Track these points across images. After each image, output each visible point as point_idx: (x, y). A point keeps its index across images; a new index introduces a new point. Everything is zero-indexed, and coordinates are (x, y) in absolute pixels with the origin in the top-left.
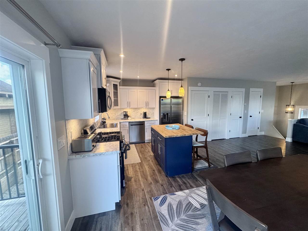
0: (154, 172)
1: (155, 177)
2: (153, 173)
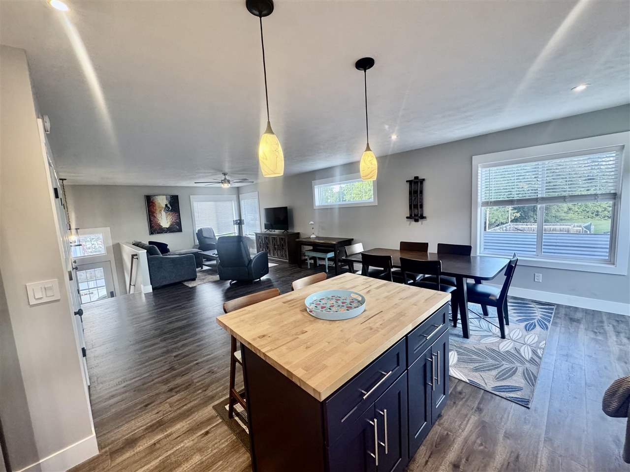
0: (464, 461)
1: (479, 441)
2: (467, 460)
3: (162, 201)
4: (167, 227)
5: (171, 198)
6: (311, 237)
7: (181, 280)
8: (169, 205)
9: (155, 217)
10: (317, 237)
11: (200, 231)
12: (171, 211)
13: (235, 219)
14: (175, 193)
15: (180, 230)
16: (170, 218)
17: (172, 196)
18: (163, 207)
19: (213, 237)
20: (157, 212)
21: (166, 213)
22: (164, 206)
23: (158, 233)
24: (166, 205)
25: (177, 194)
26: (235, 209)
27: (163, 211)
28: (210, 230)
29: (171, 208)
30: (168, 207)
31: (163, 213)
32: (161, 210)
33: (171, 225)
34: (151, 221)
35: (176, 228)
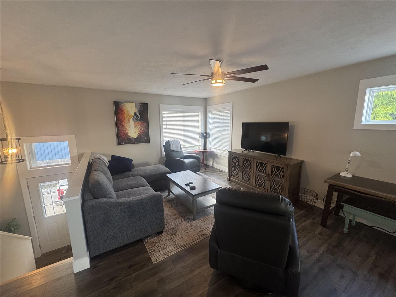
3: (131, 109)
4: (135, 137)
5: (141, 106)
6: (342, 174)
7: (140, 237)
8: (138, 114)
9: (123, 126)
10: (354, 177)
11: (168, 143)
12: (140, 120)
13: (200, 132)
14: (144, 101)
15: (148, 141)
16: (138, 127)
17: (142, 104)
18: (132, 116)
19: (180, 150)
20: (126, 120)
21: (135, 122)
22: (133, 114)
23: (126, 143)
24: (135, 113)
25: (147, 103)
26: (201, 121)
27: (131, 120)
28: (177, 142)
29: (139, 117)
30: (137, 116)
31: (132, 122)
32: (129, 119)
33: (139, 136)
34: (119, 130)
35: (144, 138)
